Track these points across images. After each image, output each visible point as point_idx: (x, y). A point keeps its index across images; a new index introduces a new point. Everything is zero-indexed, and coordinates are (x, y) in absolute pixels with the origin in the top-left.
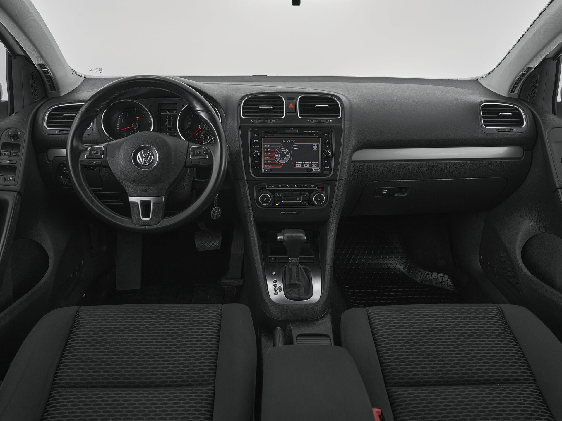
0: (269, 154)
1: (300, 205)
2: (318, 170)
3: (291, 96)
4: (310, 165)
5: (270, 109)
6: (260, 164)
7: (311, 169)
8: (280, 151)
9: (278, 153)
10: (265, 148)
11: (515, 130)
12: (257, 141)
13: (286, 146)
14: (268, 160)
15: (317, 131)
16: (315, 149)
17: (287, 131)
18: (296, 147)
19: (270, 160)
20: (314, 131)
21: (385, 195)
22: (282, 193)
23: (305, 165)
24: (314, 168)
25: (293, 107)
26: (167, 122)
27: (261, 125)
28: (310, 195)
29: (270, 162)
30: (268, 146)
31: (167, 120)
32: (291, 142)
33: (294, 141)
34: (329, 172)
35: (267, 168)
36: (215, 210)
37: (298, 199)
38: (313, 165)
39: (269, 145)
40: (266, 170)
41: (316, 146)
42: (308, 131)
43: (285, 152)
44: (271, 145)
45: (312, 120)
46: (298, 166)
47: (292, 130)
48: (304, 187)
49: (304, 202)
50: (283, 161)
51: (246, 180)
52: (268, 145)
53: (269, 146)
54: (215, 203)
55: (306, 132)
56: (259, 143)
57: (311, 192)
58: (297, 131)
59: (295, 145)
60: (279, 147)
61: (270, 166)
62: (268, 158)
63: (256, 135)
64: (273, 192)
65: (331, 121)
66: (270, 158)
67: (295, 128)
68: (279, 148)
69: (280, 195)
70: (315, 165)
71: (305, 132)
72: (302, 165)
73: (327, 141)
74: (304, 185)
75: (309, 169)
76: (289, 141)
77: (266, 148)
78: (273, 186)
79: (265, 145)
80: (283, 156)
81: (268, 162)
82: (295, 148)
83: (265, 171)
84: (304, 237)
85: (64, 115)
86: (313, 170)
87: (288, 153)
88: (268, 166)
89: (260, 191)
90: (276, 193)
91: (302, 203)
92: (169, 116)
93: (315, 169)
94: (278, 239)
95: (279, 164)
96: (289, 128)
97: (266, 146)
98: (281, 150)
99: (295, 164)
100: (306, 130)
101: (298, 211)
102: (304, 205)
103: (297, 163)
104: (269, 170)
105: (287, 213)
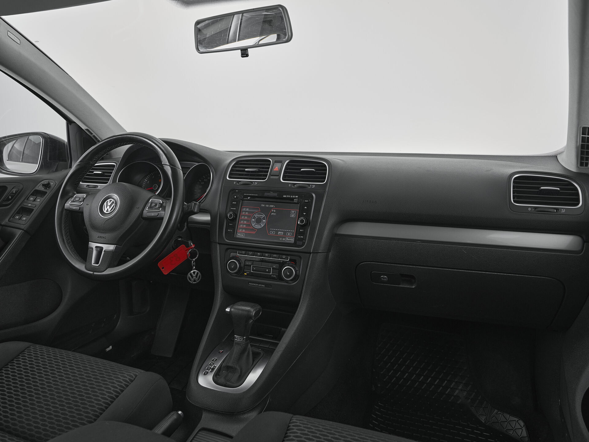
0: (246, 217)
1: (270, 278)
2: (292, 240)
4: (285, 233)
5: (257, 172)
6: (233, 227)
7: (285, 238)
8: (256, 216)
9: (254, 218)
11: (564, 211)
12: (235, 203)
13: (264, 210)
14: (243, 224)
15: (297, 197)
16: (292, 216)
17: (266, 194)
18: (273, 212)
19: (245, 224)
20: (294, 197)
22: (252, 262)
23: (279, 233)
24: (288, 236)
25: (278, 170)
27: (243, 187)
29: (245, 226)
30: (246, 209)
32: (269, 207)
33: (272, 206)
34: (302, 242)
36: (193, 274)
37: (268, 270)
38: (288, 234)
40: (240, 234)
41: (295, 212)
42: (287, 196)
43: (262, 217)
44: (250, 208)
45: (294, 184)
46: (272, 233)
47: (272, 194)
48: (275, 258)
49: (274, 275)
50: (258, 227)
51: (219, 244)
53: (247, 209)
54: (193, 265)
55: (285, 196)
56: (237, 206)
57: (282, 264)
58: (275, 194)
59: (273, 210)
60: (256, 211)
61: (244, 231)
63: (235, 197)
65: (314, 186)
66: (245, 222)
67: (274, 191)
68: (256, 213)
69: (250, 263)
70: (290, 234)
71: (284, 196)
72: (277, 233)
73: (306, 208)
74: (275, 255)
75: (283, 237)
76: (268, 206)
77: (244, 211)
78: (243, 252)
79: (243, 208)
80: (259, 221)
81: (243, 226)
82: (272, 214)
84: (253, 313)
85: (94, 172)
86: (287, 239)
87: (264, 218)
88: (242, 230)
90: (245, 261)
91: (271, 275)
93: (289, 239)
95: (254, 229)
96: (269, 191)
98: (258, 214)
99: (269, 230)
100: (285, 195)
101: (267, 285)
102: (273, 279)
103: (272, 230)
104: (242, 234)
105: (255, 286)
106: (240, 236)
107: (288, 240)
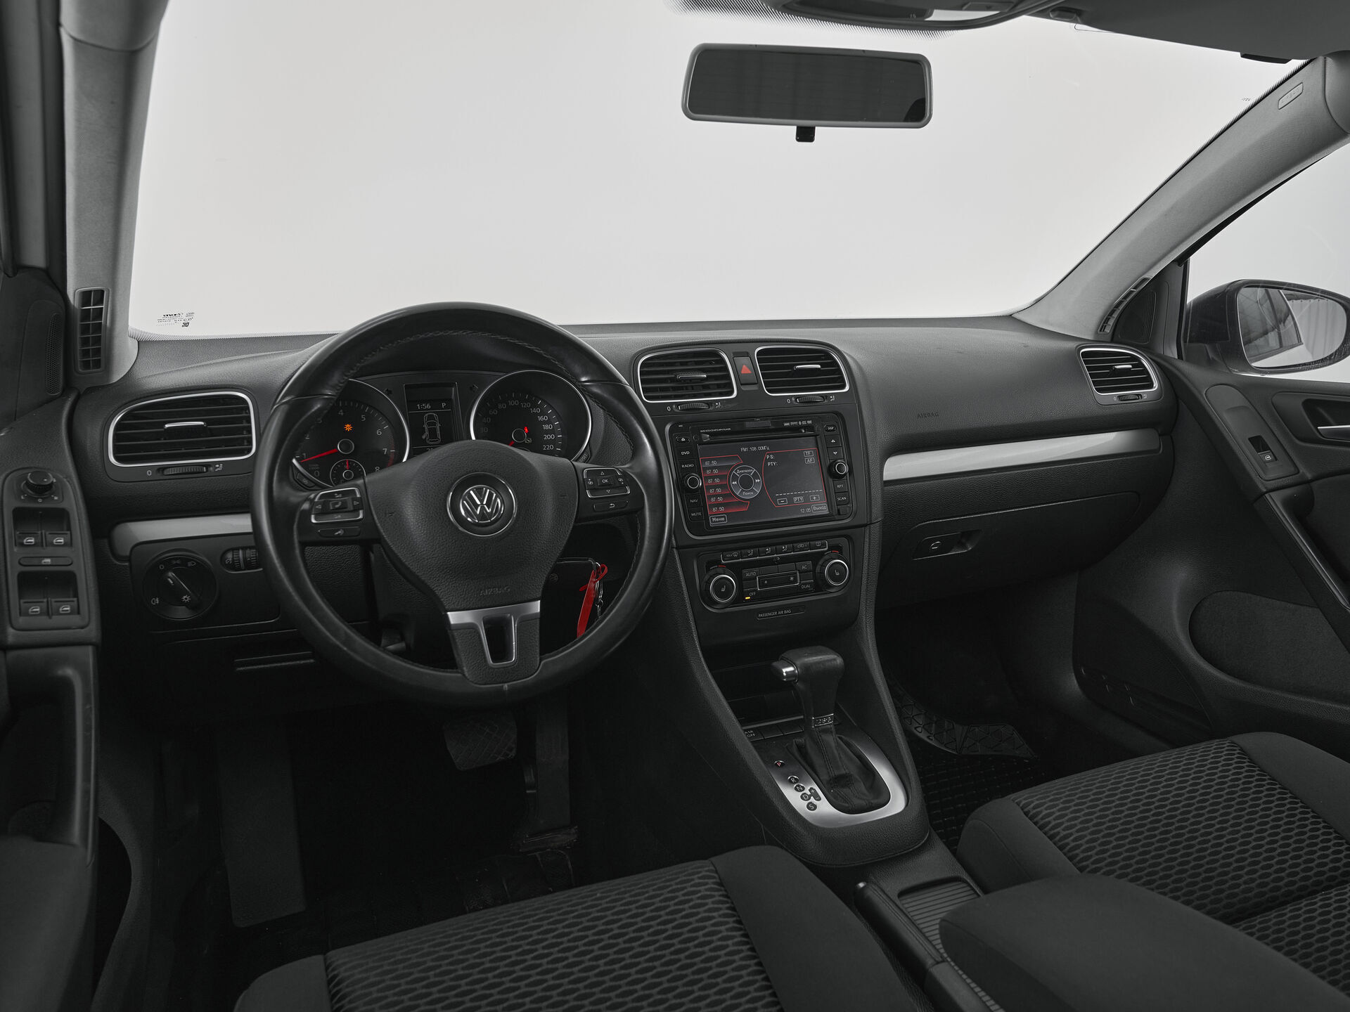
0: (717, 481)
1: (798, 592)
2: (823, 509)
3: (740, 348)
4: (806, 497)
5: (703, 379)
6: (702, 506)
7: (809, 506)
8: (738, 473)
9: (735, 478)
10: (705, 469)
11: (1145, 397)
12: (688, 453)
13: (749, 459)
14: (717, 496)
15: (809, 422)
16: (810, 461)
17: (749, 425)
18: (770, 460)
19: (719, 495)
20: (804, 423)
21: (936, 552)
22: (757, 569)
23: (795, 499)
24: (815, 503)
25: (750, 372)
26: (427, 433)
27: (689, 416)
28: (815, 565)
29: (720, 499)
30: (711, 463)
31: (426, 426)
32: (758, 451)
33: (764, 448)
34: (847, 509)
35: (717, 514)
37: (792, 579)
38: (812, 498)
39: (714, 459)
41: (811, 453)
42: (792, 423)
43: (750, 473)
44: (718, 460)
45: (797, 397)
46: (782, 502)
47: (758, 423)
48: (801, 549)
49: (805, 584)
50: (748, 495)
51: (676, 547)
52: (711, 460)
53: (714, 463)
55: (788, 424)
56: (694, 458)
57: (816, 558)
58: (768, 423)
59: (768, 457)
60: (734, 463)
61: (722, 509)
62: (715, 490)
63: (683, 440)
64: (736, 570)
65: (833, 398)
66: (719, 490)
67: (763, 417)
68: (738, 466)
69: (753, 574)
70: (817, 497)
71: (785, 424)
72: (790, 498)
73: (833, 441)
74: (801, 545)
75: (805, 507)
76: (755, 449)
77: (709, 468)
78: (735, 554)
79: (704, 461)
80: (746, 483)
81: (716, 499)
82: (769, 464)
83: (715, 521)
84: (839, 661)
85: (167, 426)
86: (815, 508)
87: (755, 476)
88: (719, 509)
89: (708, 570)
90: (744, 571)
91: (799, 586)
92: (431, 417)
94: (785, 674)
95: (742, 502)
96: (752, 418)
97: (707, 464)
98: (740, 469)
99: (775, 499)
100: (787, 422)
101: (794, 608)
102: (805, 592)
103: (779, 497)
104: (722, 517)
105: (771, 616)
106: (717, 522)
107: (816, 511)
